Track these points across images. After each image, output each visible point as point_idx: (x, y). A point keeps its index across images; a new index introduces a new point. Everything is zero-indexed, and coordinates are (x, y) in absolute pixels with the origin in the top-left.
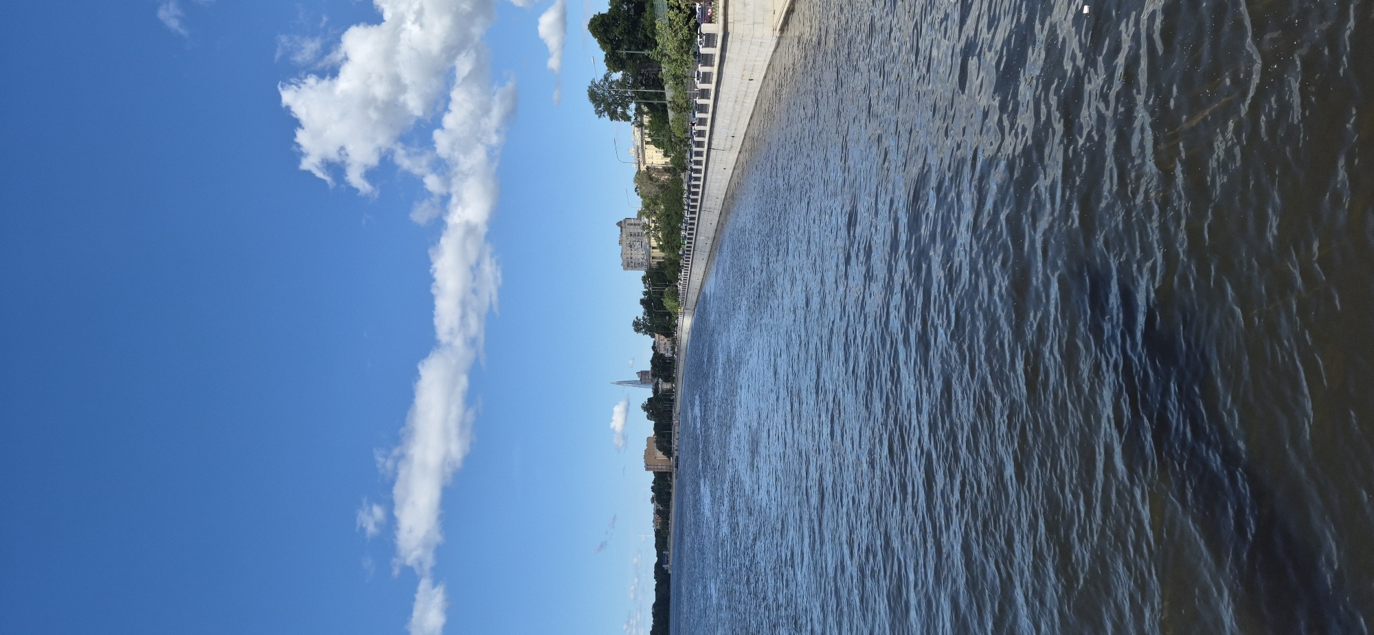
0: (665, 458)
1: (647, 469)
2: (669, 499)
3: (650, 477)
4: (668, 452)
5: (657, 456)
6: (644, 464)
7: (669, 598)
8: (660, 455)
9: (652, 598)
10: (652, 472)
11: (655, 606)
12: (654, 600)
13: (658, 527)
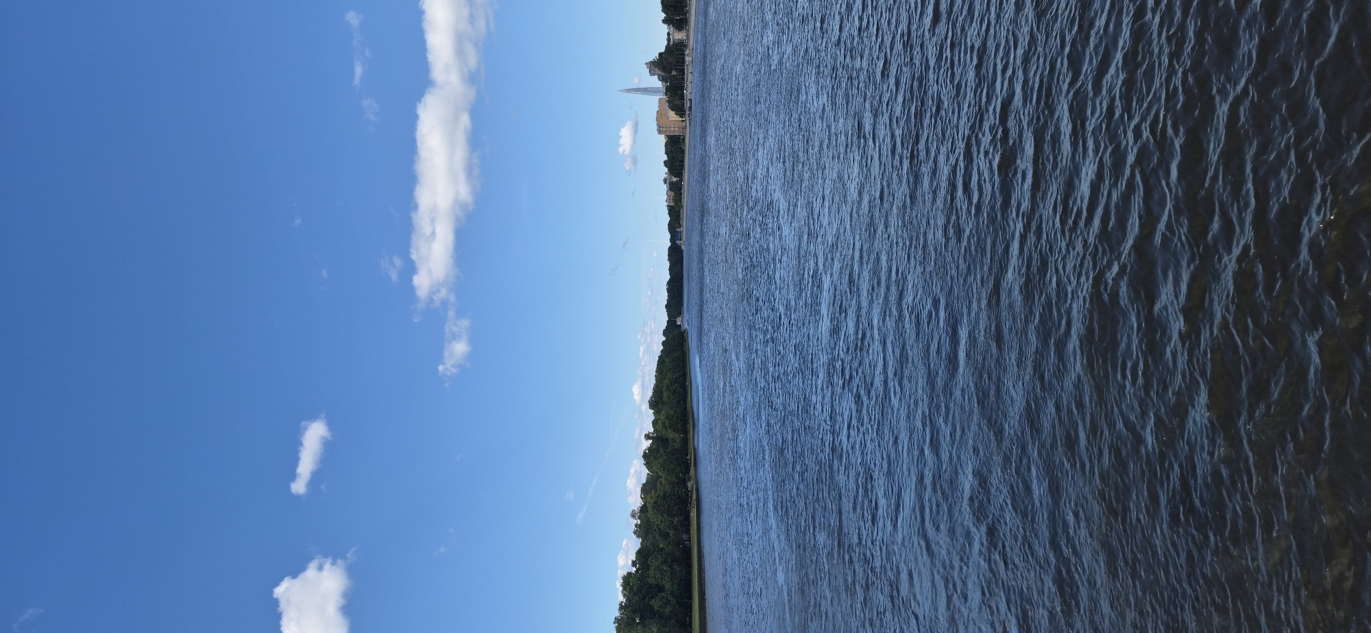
0: (678, 118)
1: (660, 132)
2: (682, 167)
3: (662, 140)
4: (679, 109)
5: (670, 116)
6: (656, 128)
7: (683, 275)
8: (672, 115)
9: (667, 277)
10: (663, 136)
11: (669, 283)
12: (668, 277)
13: (672, 204)
